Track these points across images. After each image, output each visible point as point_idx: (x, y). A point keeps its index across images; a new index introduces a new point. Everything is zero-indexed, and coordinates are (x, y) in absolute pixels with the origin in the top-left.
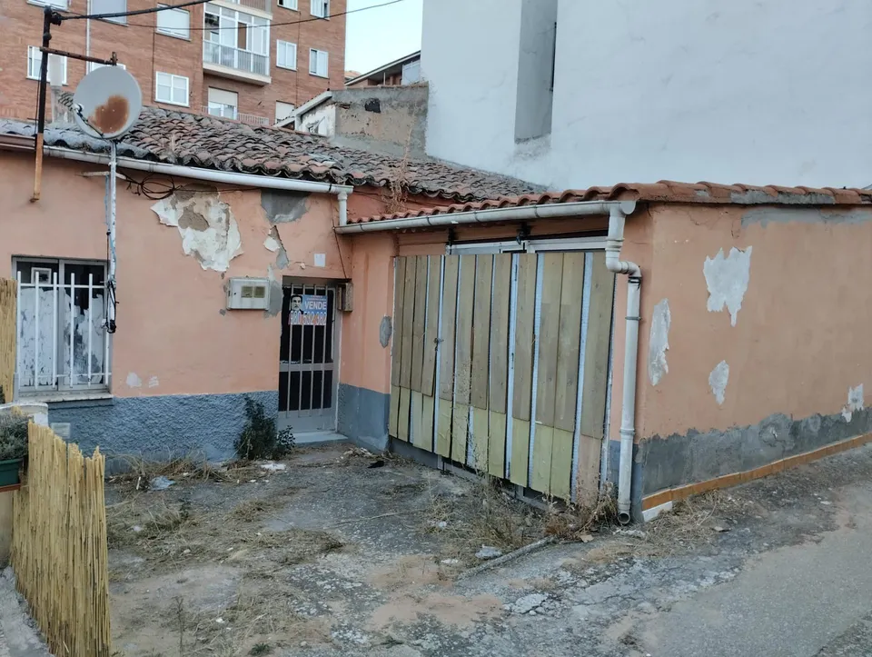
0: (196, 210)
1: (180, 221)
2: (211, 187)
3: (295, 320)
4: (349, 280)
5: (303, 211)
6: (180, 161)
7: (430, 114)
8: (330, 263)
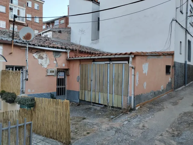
0: (41, 55)
1: (38, 58)
2: (44, 51)
3: (59, 77)
4: (69, 69)
5: (61, 55)
6: (39, 46)
7: (71, 34)
8: (65, 66)
